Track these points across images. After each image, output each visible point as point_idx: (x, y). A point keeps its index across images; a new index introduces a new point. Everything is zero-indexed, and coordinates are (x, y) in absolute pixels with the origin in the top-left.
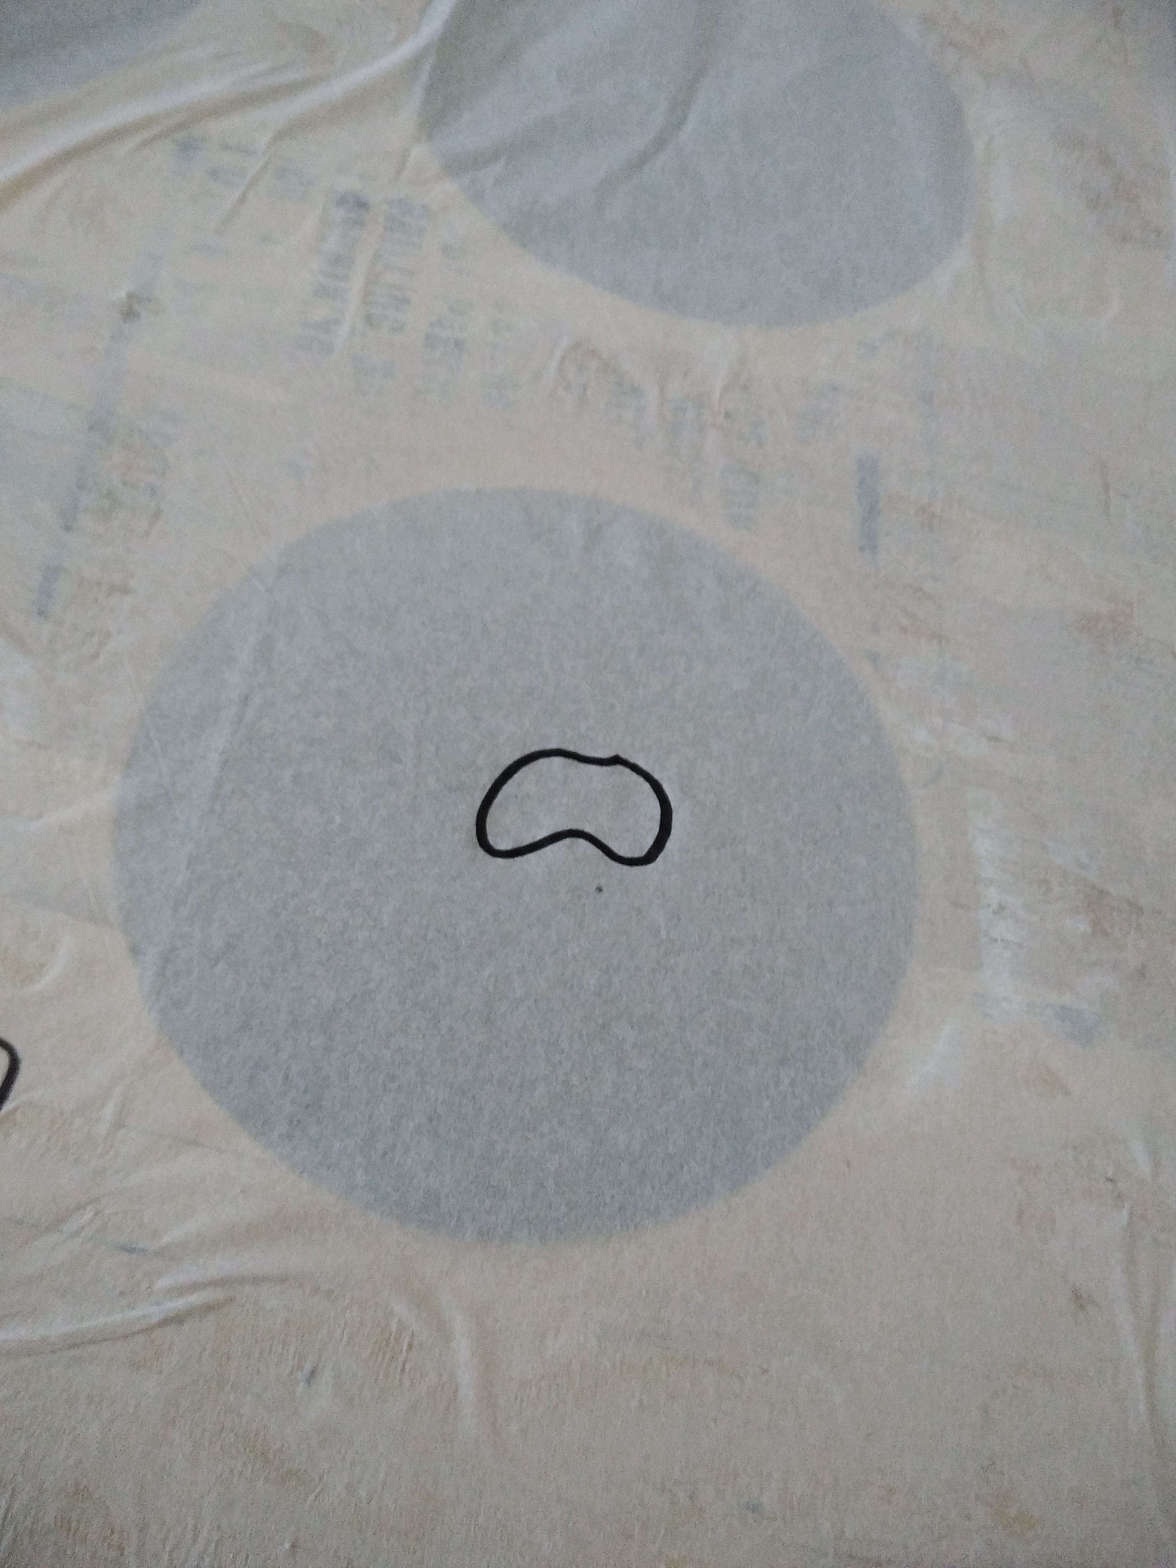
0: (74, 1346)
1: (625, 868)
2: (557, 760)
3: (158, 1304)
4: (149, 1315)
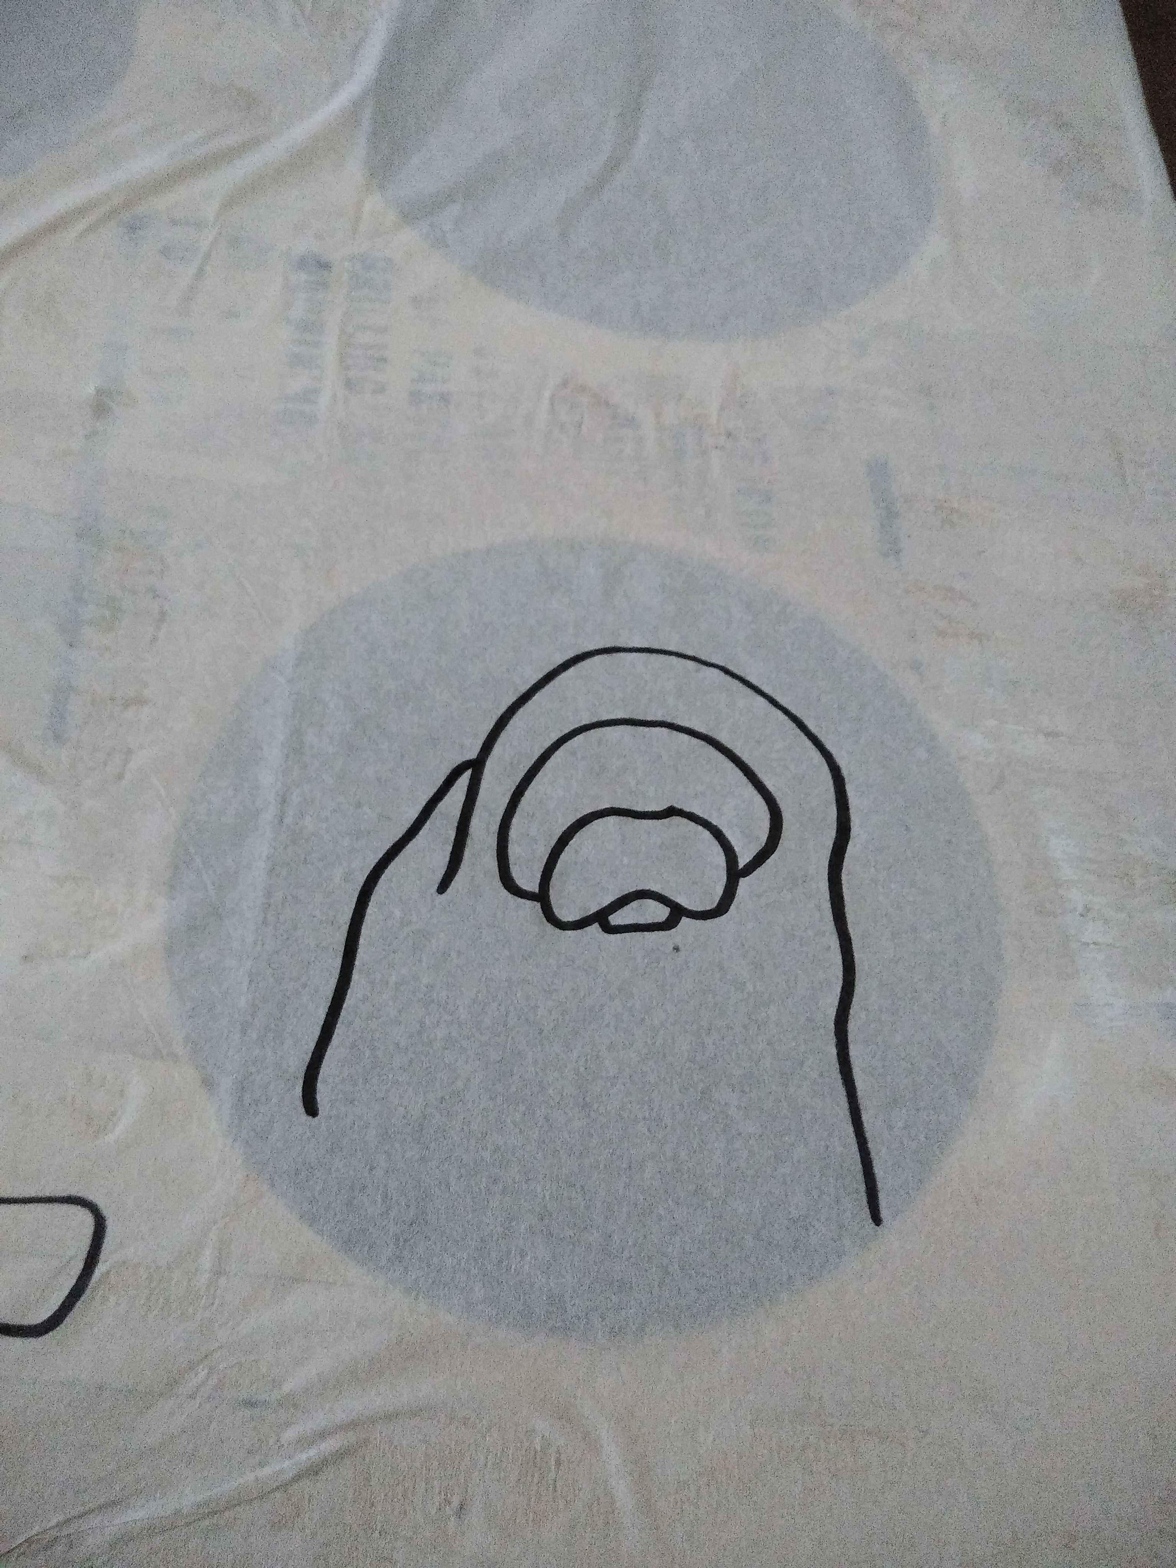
3: (291, 1458)
4: (282, 1471)
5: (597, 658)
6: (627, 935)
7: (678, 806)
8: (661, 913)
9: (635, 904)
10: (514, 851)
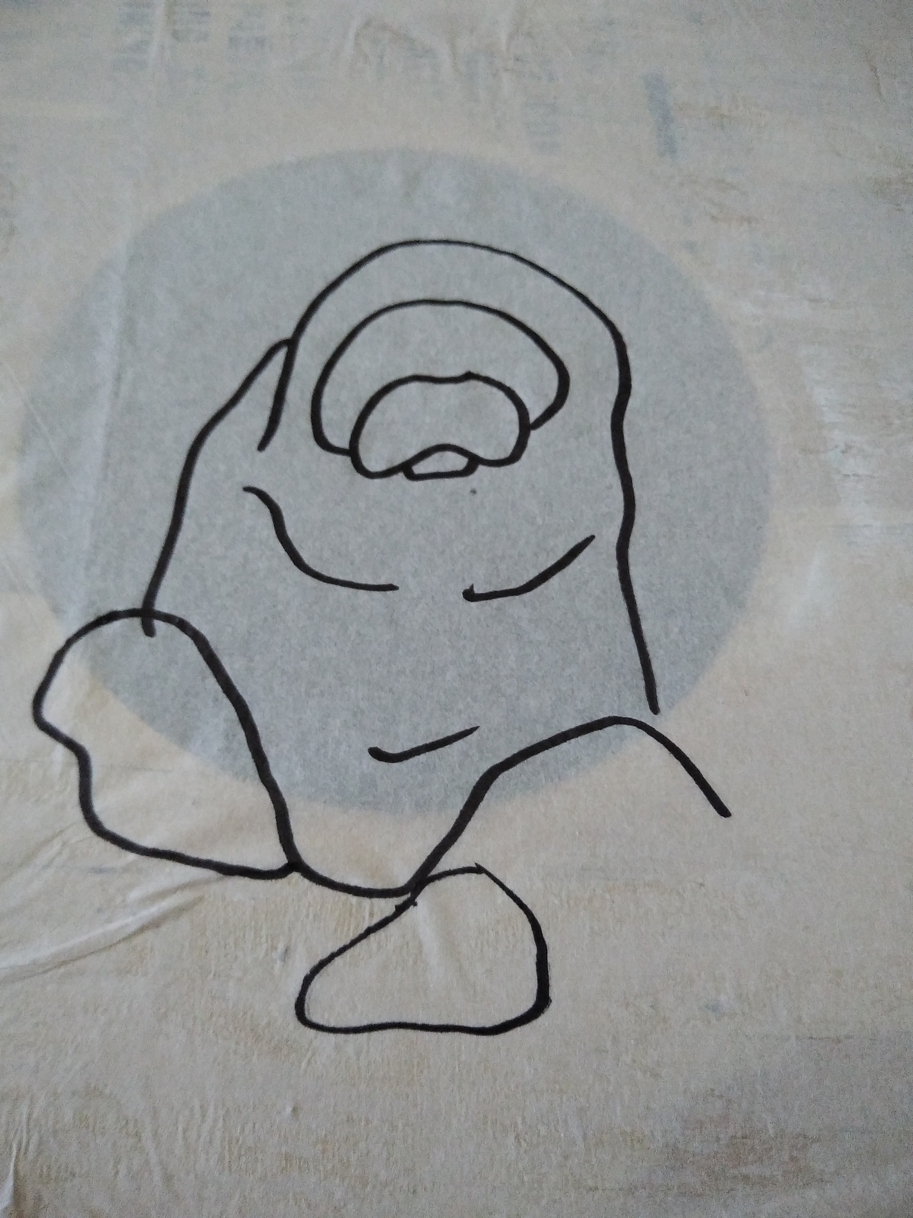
0: (64, 963)
1: (494, 470)
2: (414, 386)
3: (134, 914)
4: (127, 925)
5: (399, 251)
6: (429, 482)
7: (474, 370)
8: (460, 462)
9: (436, 456)
10: (326, 415)
